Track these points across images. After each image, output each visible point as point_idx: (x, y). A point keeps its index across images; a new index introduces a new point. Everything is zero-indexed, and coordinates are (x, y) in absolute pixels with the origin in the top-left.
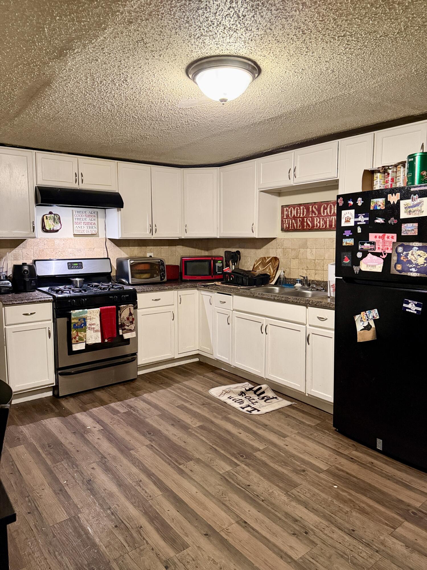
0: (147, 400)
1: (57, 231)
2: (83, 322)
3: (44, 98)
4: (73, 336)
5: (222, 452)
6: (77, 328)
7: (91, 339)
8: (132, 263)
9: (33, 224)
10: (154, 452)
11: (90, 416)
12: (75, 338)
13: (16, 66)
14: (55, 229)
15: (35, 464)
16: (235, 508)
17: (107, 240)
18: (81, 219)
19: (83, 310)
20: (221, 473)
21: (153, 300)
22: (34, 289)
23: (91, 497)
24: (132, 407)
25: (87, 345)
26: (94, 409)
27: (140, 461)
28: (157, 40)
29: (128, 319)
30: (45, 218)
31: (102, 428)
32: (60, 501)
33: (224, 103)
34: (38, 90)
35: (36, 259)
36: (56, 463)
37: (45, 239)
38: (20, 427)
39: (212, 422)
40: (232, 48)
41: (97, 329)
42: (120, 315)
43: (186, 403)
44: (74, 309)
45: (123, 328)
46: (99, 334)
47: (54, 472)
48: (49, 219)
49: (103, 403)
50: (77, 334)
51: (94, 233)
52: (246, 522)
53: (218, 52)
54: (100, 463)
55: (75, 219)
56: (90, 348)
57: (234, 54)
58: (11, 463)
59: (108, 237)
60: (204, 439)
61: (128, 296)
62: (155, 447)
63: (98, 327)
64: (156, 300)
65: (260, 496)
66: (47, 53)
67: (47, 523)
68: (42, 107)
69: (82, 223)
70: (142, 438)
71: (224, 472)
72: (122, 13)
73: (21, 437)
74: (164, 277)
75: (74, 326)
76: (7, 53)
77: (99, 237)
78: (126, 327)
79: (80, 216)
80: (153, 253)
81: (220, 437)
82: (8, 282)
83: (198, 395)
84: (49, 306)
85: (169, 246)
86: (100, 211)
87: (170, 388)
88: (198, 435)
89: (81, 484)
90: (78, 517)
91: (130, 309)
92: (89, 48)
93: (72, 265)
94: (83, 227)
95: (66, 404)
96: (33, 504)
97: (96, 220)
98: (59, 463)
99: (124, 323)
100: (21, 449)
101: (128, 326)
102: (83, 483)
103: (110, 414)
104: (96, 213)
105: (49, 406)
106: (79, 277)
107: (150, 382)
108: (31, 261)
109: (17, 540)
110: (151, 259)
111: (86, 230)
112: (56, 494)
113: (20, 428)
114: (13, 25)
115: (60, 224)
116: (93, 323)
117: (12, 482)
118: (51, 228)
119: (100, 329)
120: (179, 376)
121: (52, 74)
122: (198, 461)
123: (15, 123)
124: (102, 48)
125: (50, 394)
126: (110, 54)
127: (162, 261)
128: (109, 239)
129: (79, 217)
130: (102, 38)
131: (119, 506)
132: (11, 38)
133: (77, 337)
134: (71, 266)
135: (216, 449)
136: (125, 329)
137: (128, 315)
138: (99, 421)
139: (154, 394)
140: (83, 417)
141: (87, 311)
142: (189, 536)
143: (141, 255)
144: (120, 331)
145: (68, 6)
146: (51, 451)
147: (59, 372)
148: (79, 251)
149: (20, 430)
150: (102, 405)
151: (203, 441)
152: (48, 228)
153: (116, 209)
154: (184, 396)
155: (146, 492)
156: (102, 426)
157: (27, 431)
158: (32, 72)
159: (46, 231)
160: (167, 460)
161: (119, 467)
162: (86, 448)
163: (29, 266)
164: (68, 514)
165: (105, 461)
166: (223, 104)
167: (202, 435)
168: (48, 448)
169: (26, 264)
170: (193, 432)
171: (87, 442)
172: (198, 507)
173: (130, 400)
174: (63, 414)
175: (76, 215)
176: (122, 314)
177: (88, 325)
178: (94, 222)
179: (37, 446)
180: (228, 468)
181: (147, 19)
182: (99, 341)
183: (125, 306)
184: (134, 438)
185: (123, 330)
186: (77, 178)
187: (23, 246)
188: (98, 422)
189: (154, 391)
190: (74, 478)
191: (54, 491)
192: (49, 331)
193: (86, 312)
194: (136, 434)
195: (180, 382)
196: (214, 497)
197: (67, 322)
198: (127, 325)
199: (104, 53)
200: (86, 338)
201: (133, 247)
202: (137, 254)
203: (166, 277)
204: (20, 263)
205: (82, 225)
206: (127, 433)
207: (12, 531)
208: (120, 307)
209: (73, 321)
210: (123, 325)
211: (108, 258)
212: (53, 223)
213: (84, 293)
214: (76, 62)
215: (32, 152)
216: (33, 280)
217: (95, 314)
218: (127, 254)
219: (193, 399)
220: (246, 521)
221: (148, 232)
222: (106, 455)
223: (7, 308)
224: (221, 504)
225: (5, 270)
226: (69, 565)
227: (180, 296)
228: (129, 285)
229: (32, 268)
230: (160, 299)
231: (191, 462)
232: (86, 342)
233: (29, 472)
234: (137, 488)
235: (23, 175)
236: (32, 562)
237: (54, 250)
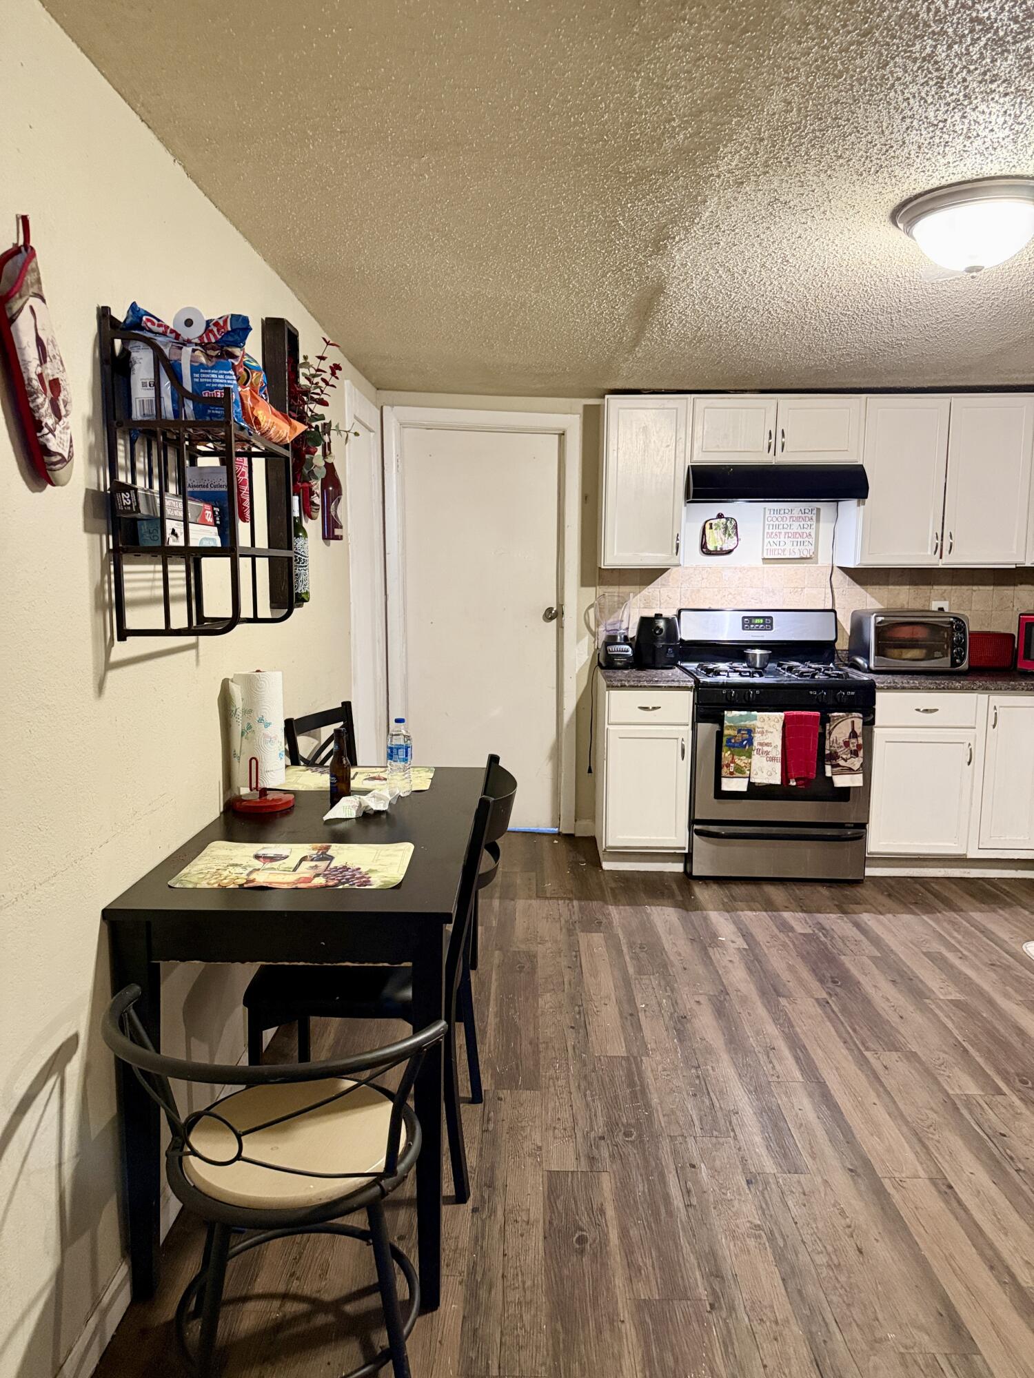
0: (863, 925)
1: (730, 552)
2: (746, 736)
3: (664, 312)
4: (725, 762)
5: (980, 1060)
6: (734, 747)
7: (759, 773)
8: (880, 623)
9: (678, 540)
10: (825, 1013)
11: (734, 923)
12: (728, 766)
13: (604, 275)
14: (726, 548)
15: (609, 967)
16: (944, 1158)
17: (835, 569)
18: (781, 527)
19: (749, 713)
20: (951, 1092)
21: (918, 710)
22: (671, 664)
23: (675, 1040)
24: (824, 929)
25: (751, 784)
26: (749, 913)
27: (789, 1019)
28: (802, 194)
29: (847, 744)
30: (708, 526)
31: (746, 947)
32: (622, 1028)
33: (974, 274)
34: (650, 300)
35: (684, 607)
36: (640, 975)
37: (703, 568)
38: (610, 907)
39: (991, 1002)
40: (961, 168)
41: (774, 755)
42: (830, 734)
43: (950, 951)
44: (731, 710)
45: (834, 763)
46: (778, 767)
47: (633, 986)
48: (716, 529)
49: (769, 906)
50: (733, 758)
51: (806, 554)
52: (950, 1187)
53: (935, 183)
54: (715, 998)
55: (767, 527)
56: (757, 792)
57: (975, 177)
58: (574, 953)
59: (837, 564)
60: (950, 1025)
61: (853, 693)
62: (833, 1006)
63: (777, 753)
64: (926, 711)
65: (1016, 1160)
66: (637, 250)
67: (591, 1050)
68: (669, 326)
69: (782, 536)
70: (814, 984)
71: (958, 1092)
72: (719, 176)
73: (604, 921)
74: (962, 659)
75: (727, 742)
76: (583, 261)
77: (817, 563)
78: (841, 762)
79: (779, 519)
80: (947, 602)
81: (992, 1034)
82: (627, 647)
83: (988, 945)
84: (688, 697)
85: (994, 584)
86: (825, 508)
87: (930, 915)
88: (941, 1014)
89: (667, 1019)
90: (642, 1060)
91: (853, 722)
92: (695, 231)
93: (751, 621)
94: (782, 544)
95: (702, 893)
96: (583, 1019)
97: (814, 527)
98: (645, 977)
99: (836, 752)
100: (597, 938)
101: (846, 760)
102: (671, 1017)
103: (774, 928)
104: (815, 512)
105: (669, 888)
106: (761, 648)
107: (889, 896)
108: (675, 612)
109: (542, 1055)
110: (941, 614)
111: (788, 549)
112: (621, 1017)
113: (608, 909)
114: (575, 227)
115: (735, 538)
116: (766, 741)
117: (566, 980)
118: (716, 547)
119: (780, 756)
120: (970, 899)
121: (660, 277)
122: (912, 1057)
123: (639, 355)
124: (717, 226)
125: (679, 867)
126: (734, 231)
127: (960, 620)
128: (841, 568)
129: (777, 523)
130: (707, 214)
131: (713, 1070)
132: (580, 242)
133: (732, 765)
134: (748, 623)
135: (965, 1051)
136: (838, 765)
137: (848, 735)
138: (746, 935)
139: (887, 919)
140: (722, 920)
141: (756, 716)
142: (817, 1159)
143: (917, 605)
144: (828, 769)
145: (635, 188)
146: (642, 955)
147: (696, 827)
148: (771, 594)
149: (607, 912)
150: (766, 911)
151: (946, 1027)
152: (711, 547)
153: (854, 502)
154: (954, 938)
155: (774, 1068)
156: (748, 944)
157: (617, 916)
158: (629, 279)
159: (709, 553)
160: (845, 1035)
161: (744, 1015)
162: (701, 970)
163: (668, 621)
164: (628, 1050)
165: (725, 999)
166: (973, 277)
167: (948, 1017)
168: (638, 950)
169: (661, 615)
170: (933, 1007)
171: (707, 960)
172: (862, 1126)
173: (828, 915)
174: (687, 904)
175: (770, 519)
176: (834, 732)
177: (755, 744)
178: (808, 531)
179: (623, 941)
180: (973, 1090)
181: (765, 173)
182: (776, 780)
183: (841, 714)
184: (800, 981)
185: (833, 766)
186: (773, 440)
187: (664, 582)
188: (743, 936)
189: (889, 913)
190: (660, 1004)
191: (621, 1013)
192: (683, 746)
193: (755, 718)
194: (806, 974)
195: (962, 910)
196: (907, 1123)
197: (717, 732)
198: (844, 756)
199: (724, 232)
200: (750, 770)
201: (898, 587)
202: (905, 603)
203: (966, 661)
204: (651, 613)
205: (782, 539)
206: (791, 968)
207: (541, 1041)
208: (830, 715)
209: (726, 732)
210: (834, 756)
211: (833, 611)
212: (723, 537)
213: (757, 680)
214: (686, 253)
215: (687, 399)
216: (671, 646)
217: (772, 723)
218: (881, 603)
219: (974, 949)
220: (953, 1184)
221: (930, 552)
222: (730, 990)
223: (613, 693)
224: (916, 1141)
225: (624, 626)
226: (599, 1114)
227: (995, 708)
228: (870, 671)
229: (672, 625)
230: (936, 710)
231: (894, 1053)
232: (749, 777)
233: (595, 974)
234: (763, 1058)
235: (668, 446)
236: (552, 1089)
237: (719, 592)
